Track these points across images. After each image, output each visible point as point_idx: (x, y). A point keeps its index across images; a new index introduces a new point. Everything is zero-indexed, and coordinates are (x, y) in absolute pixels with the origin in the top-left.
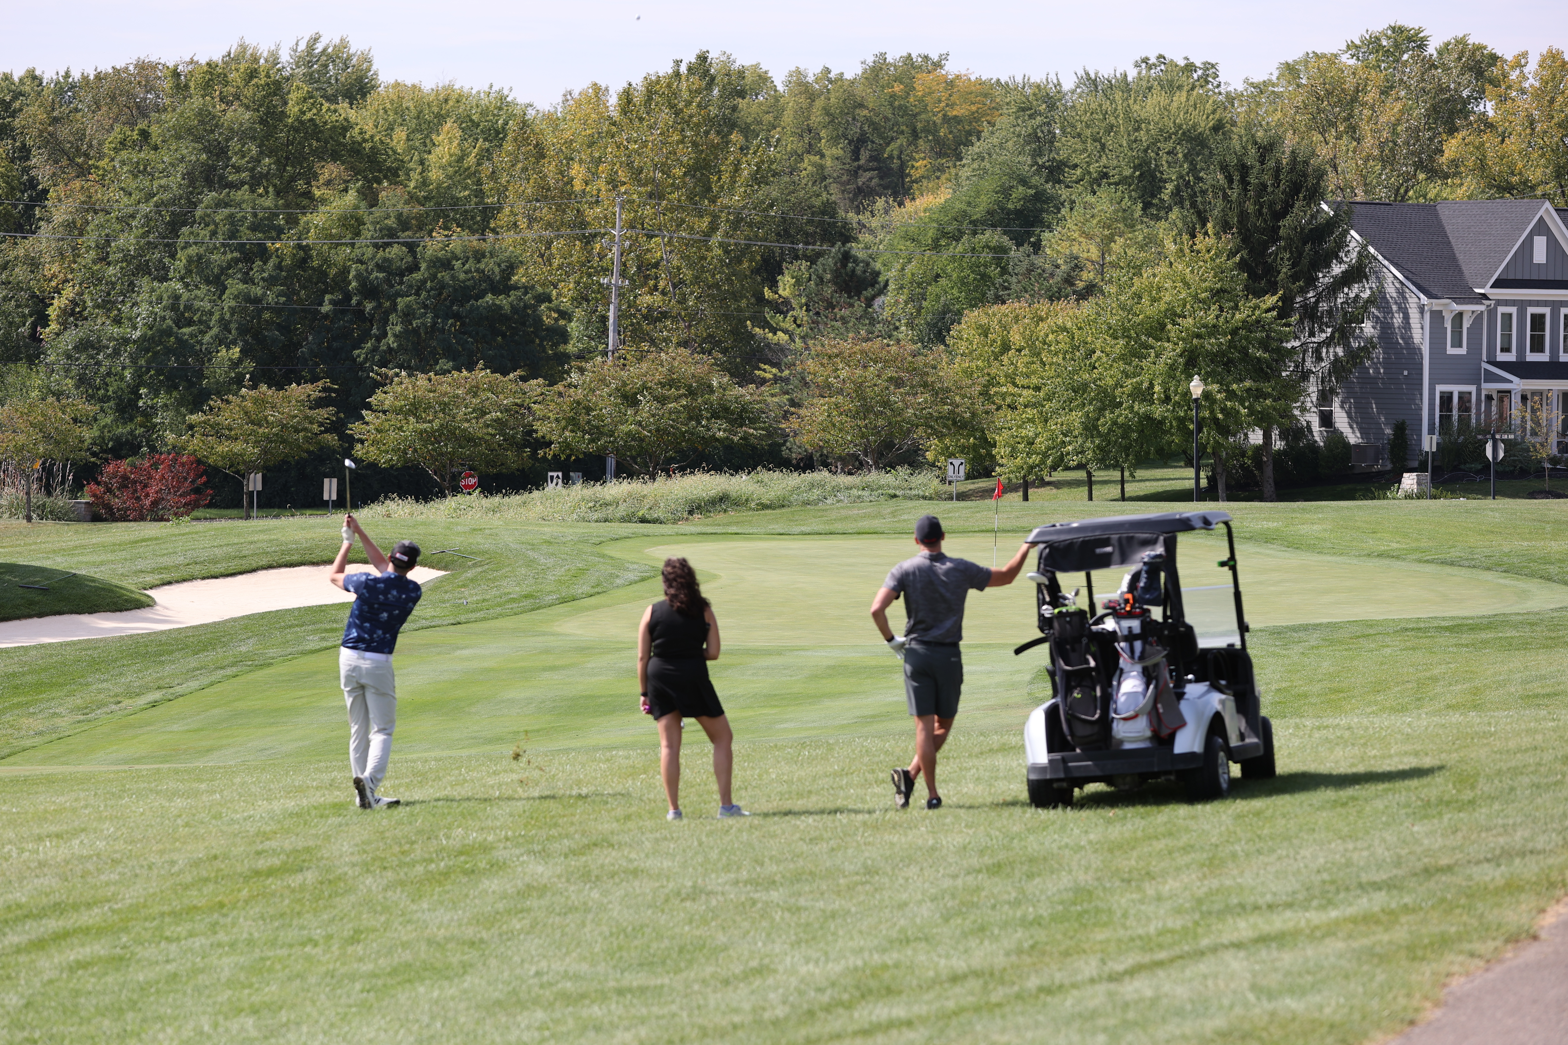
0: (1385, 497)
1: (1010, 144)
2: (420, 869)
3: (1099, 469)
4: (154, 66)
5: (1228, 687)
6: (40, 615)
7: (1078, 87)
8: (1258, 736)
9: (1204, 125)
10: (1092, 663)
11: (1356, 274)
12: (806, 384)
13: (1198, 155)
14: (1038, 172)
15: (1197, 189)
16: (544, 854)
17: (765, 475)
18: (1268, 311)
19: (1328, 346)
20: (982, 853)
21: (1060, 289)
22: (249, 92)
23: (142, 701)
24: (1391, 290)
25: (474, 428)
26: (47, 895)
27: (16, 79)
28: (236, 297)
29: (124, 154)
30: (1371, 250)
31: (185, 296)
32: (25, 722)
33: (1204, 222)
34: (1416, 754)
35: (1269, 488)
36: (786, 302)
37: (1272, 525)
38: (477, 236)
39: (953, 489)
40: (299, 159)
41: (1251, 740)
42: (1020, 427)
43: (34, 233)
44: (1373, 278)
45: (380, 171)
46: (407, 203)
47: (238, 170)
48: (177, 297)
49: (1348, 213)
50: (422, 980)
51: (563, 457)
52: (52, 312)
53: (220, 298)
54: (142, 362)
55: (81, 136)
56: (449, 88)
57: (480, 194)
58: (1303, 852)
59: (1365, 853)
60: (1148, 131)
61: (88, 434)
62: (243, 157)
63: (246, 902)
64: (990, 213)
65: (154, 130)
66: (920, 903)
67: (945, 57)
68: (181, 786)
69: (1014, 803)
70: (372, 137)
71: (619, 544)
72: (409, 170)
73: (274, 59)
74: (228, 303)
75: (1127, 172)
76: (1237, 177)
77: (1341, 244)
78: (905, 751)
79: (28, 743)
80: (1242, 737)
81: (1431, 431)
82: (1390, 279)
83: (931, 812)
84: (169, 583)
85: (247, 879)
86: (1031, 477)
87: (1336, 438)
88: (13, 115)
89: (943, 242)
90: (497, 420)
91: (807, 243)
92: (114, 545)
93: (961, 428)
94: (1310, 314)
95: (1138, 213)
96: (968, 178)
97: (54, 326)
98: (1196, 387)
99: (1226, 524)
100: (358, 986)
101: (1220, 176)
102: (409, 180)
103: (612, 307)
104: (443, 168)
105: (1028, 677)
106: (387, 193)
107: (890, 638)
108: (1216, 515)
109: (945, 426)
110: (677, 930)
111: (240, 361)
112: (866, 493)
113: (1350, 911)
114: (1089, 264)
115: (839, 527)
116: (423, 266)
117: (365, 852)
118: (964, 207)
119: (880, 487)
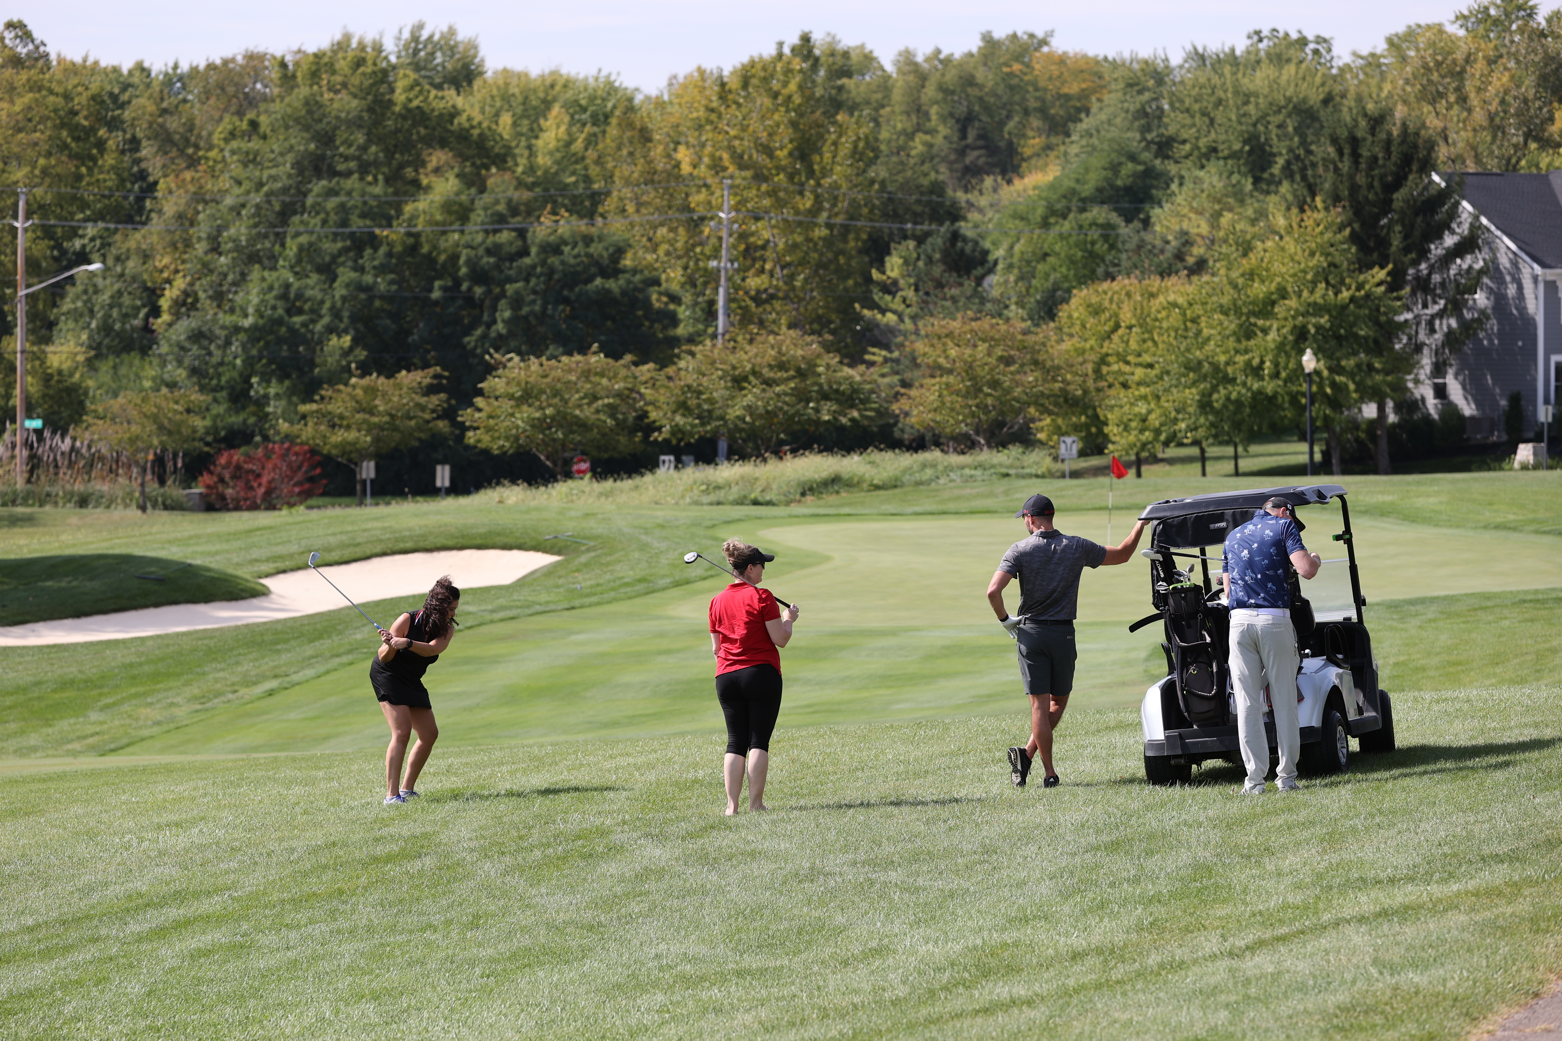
0: (1501, 469)
1: (1118, 120)
2: (537, 853)
3: (1213, 445)
4: (261, 57)
5: (1344, 661)
6: (157, 605)
7: (1186, 61)
8: (1376, 711)
9: (1315, 97)
10: (1208, 640)
11: (1468, 245)
12: (917, 366)
13: (1308, 127)
14: (1147, 148)
15: (1307, 162)
16: (661, 838)
17: (876, 456)
18: (1379, 284)
19: (1441, 318)
20: (1098, 832)
21: (1170, 265)
22: (355, 80)
23: (259, 689)
24: (1504, 261)
25: (586, 413)
26: (167, 884)
27: (125, 71)
28: (347, 285)
29: (234, 144)
30: (1484, 221)
31: (296, 285)
32: (143, 712)
33: (1313, 195)
34: (1536, 725)
35: (1384, 460)
36: (895, 282)
37: (1388, 498)
38: (585, 221)
39: (1066, 467)
40: (407, 146)
41: (1370, 714)
42: (1132, 404)
43: (144, 224)
44: (1486, 249)
45: (488, 157)
46: (516, 189)
47: (347, 158)
48: (287, 286)
49: (1460, 184)
50: (541, 964)
51: (674, 442)
52: (164, 303)
53: (330, 287)
54: (254, 352)
55: (190, 126)
56: (555, 73)
57: (587, 179)
58: (1423, 825)
59: (1487, 826)
60: (1257, 104)
61: (200, 423)
62: (350, 146)
63: (365, 889)
64: (1100, 190)
65: (263, 120)
66: (1039, 881)
67: (1051, 33)
68: (299, 774)
69: (1131, 781)
70: (480, 123)
71: (732, 527)
72: (514, 157)
73: (378, 48)
74: (339, 291)
75: (1237, 146)
76: (1347, 150)
77: (1453, 214)
78: (1022, 729)
79: (146, 733)
80: (1360, 711)
81: (1547, 401)
82: (1503, 250)
83: (1048, 790)
84: (284, 571)
85: (365, 866)
86: (1144, 454)
87: (1449, 410)
88: (122, 106)
89: (1052, 220)
90: (609, 405)
91: (915, 223)
92: (229, 534)
93: (1072, 406)
94: (1423, 286)
95: (1249, 187)
96: (1077, 155)
97: (166, 317)
98: (1309, 361)
99: (1341, 497)
100: (478, 971)
101: (1331, 150)
102: (517, 165)
103: (721, 291)
104: (551, 153)
105: (1143, 654)
106: (495, 178)
107: (1004, 618)
108: (1331, 488)
109: (1056, 404)
110: (796, 911)
111: (351, 349)
112: (978, 473)
113: (1471, 885)
114: (1199, 240)
115: (951, 506)
116: (534, 250)
117: (483, 837)
118: (1072, 184)
119: (993, 466)
